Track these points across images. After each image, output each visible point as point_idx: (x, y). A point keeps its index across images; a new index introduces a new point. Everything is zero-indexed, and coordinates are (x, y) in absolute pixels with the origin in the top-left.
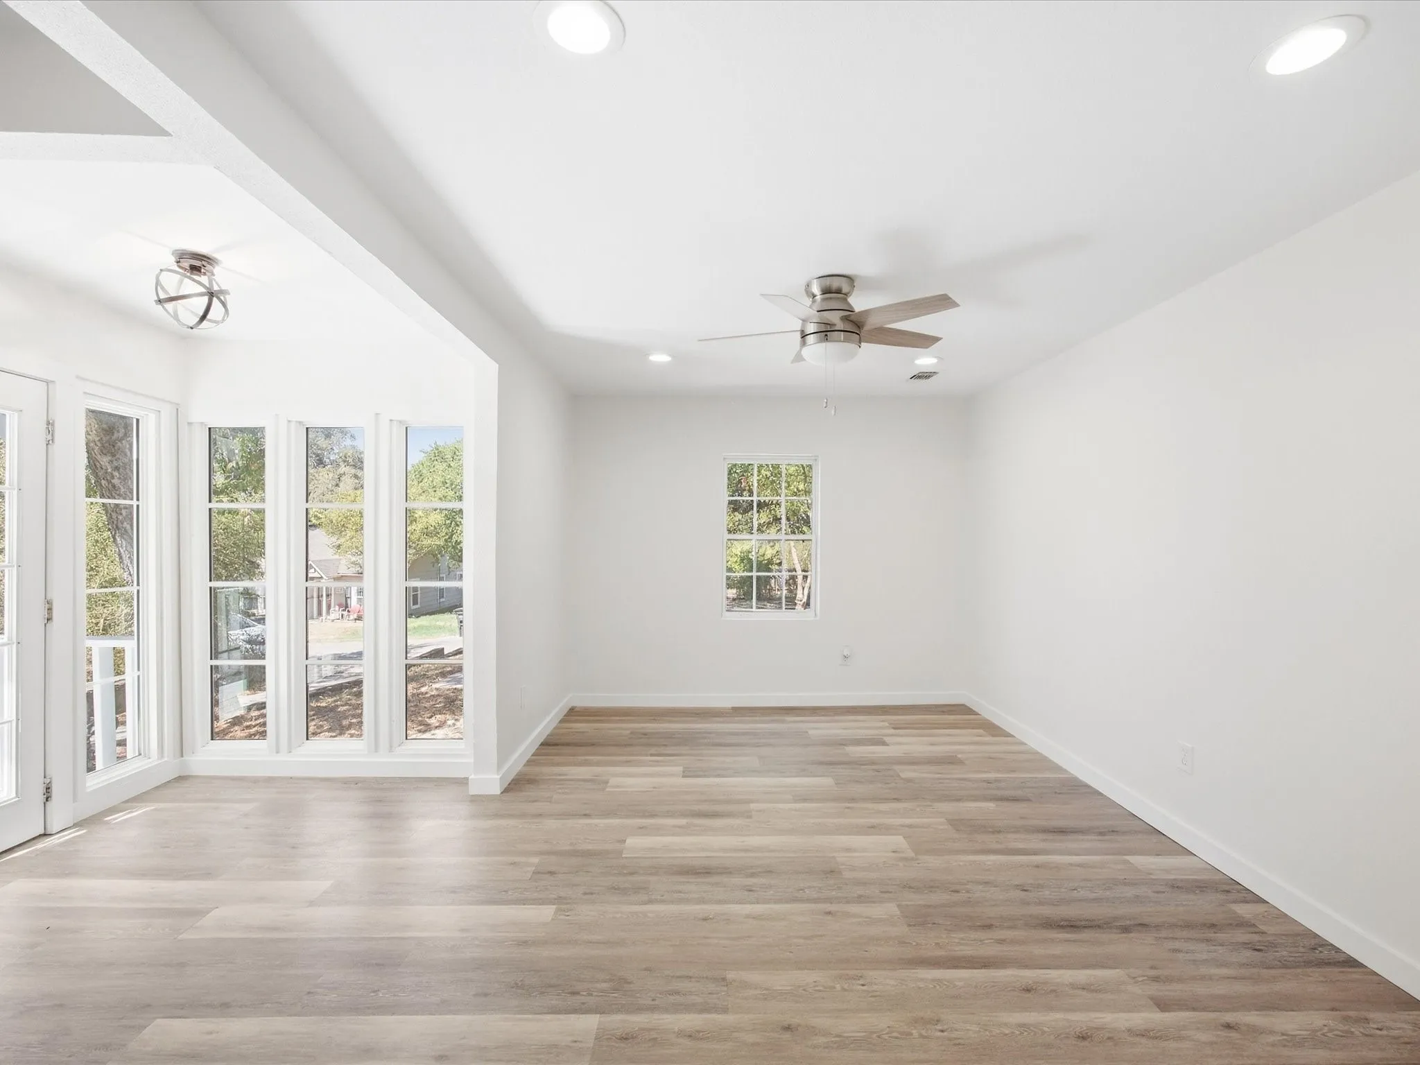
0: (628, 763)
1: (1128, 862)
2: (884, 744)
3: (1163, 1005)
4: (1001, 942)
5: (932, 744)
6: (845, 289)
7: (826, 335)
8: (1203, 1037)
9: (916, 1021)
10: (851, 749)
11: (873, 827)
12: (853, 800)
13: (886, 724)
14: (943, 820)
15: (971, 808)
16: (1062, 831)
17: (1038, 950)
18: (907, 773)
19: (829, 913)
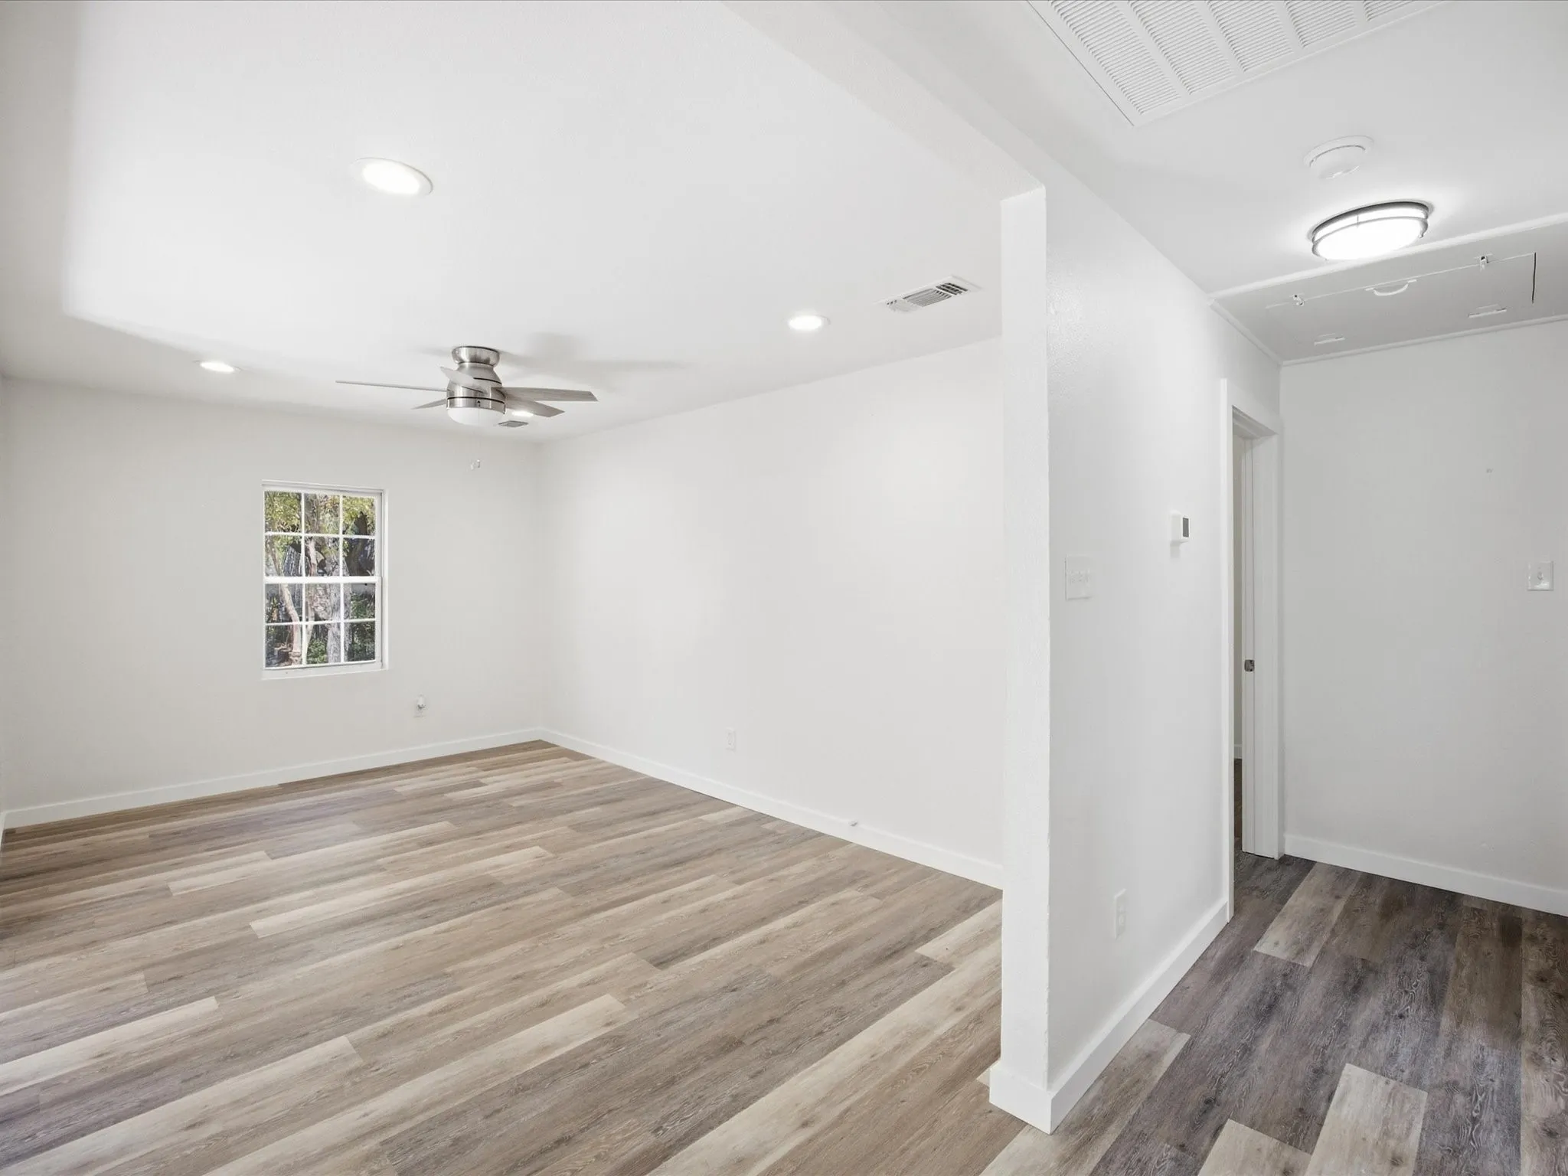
0: (177, 865)
1: (701, 820)
2: (481, 785)
3: (739, 882)
4: (640, 884)
5: (527, 777)
6: (492, 361)
7: (479, 402)
8: (762, 889)
9: (604, 940)
10: (449, 795)
11: (508, 847)
12: (479, 833)
13: (474, 769)
14: (565, 827)
15: (582, 815)
16: (653, 813)
17: (664, 881)
18: (517, 802)
19: (507, 909)
